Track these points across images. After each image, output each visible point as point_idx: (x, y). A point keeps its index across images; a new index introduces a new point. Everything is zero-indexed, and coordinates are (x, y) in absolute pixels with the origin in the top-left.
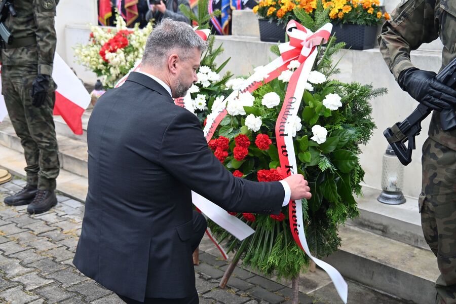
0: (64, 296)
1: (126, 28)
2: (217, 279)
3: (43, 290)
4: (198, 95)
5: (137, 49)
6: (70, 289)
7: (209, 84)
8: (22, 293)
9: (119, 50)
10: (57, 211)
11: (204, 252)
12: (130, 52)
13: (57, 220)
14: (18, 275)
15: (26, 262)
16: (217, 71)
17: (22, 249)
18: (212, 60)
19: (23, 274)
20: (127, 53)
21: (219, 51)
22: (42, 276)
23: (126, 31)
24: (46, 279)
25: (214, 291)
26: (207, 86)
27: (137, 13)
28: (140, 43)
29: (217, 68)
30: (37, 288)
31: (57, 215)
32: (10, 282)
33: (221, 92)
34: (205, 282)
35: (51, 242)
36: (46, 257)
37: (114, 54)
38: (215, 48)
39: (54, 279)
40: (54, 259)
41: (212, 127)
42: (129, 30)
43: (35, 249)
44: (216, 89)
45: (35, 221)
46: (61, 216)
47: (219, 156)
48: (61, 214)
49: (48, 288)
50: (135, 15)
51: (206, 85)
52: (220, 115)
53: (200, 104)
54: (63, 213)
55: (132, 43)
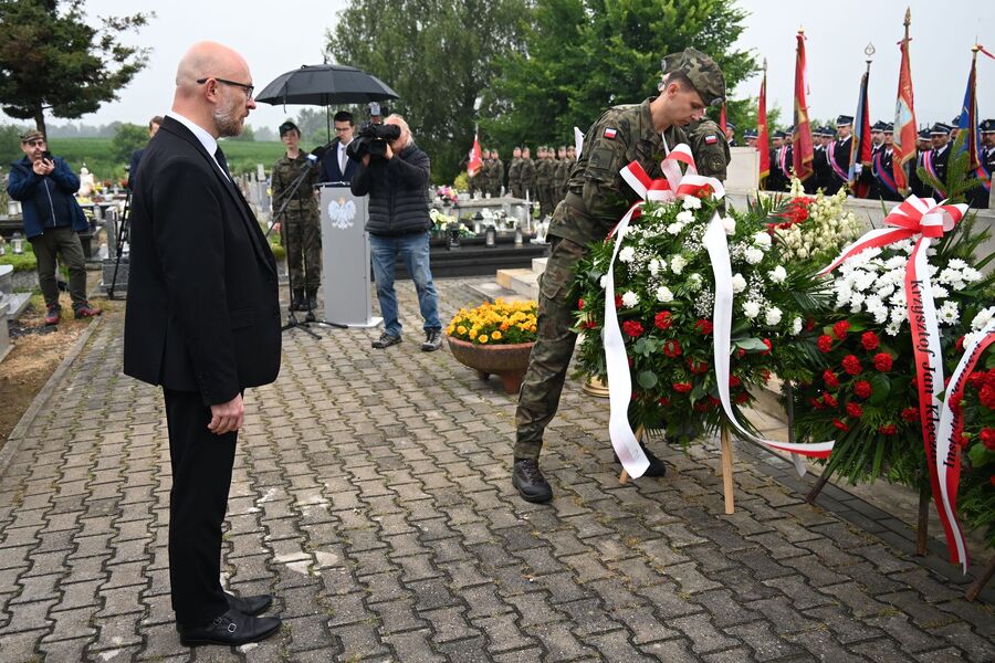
0: (724, 565)
1: (805, 195)
2: (959, 584)
3: (694, 551)
4: (946, 302)
5: (820, 224)
6: (732, 557)
7: (964, 286)
8: (666, 549)
9: (793, 226)
10: (704, 443)
11: (933, 538)
12: (809, 227)
13: (705, 456)
14: (660, 523)
15: (668, 507)
16: (978, 268)
17: (663, 489)
18: (970, 250)
19: (666, 524)
20: (805, 230)
21: (983, 237)
22: (691, 531)
23: (806, 198)
24: (697, 535)
25: (957, 603)
26: (960, 289)
27: (811, 170)
28: (826, 216)
29: (976, 263)
30: (686, 546)
31: (704, 448)
32: (651, 530)
33: (984, 299)
34: (940, 586)
35: (700, 485)
36: (694, 505)
37: (786, 231)
38: (975, 231)
39: (708, 538)
40: (706, 509)
41: (974, 353)
42: (810, 196)
43: (679, 491)
44: (976, 293)
45: (675, 453)
46: (710, 451)
47: (986, 398)
48: (710, 447)
49: (701, 550)
50: (808, 172)
51: (959, 287)
52: (989, 337)
53: (949, 315)
54: (712, 448)
55: (812, 215)
